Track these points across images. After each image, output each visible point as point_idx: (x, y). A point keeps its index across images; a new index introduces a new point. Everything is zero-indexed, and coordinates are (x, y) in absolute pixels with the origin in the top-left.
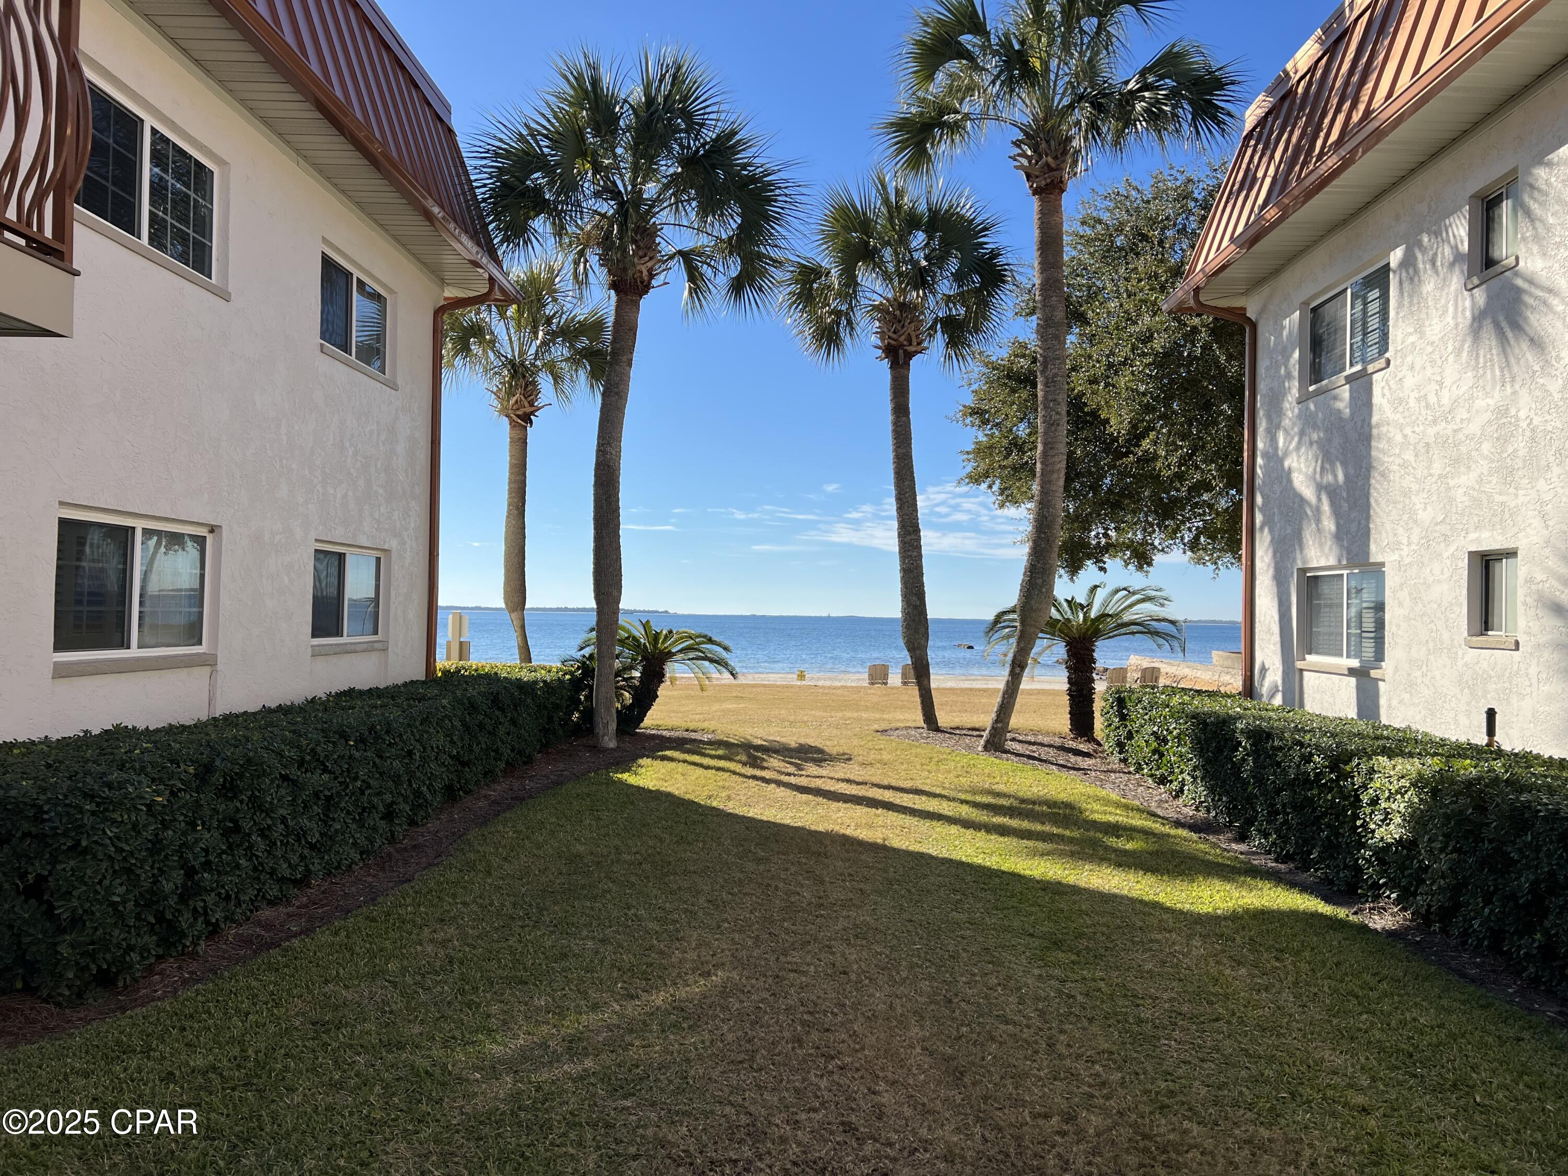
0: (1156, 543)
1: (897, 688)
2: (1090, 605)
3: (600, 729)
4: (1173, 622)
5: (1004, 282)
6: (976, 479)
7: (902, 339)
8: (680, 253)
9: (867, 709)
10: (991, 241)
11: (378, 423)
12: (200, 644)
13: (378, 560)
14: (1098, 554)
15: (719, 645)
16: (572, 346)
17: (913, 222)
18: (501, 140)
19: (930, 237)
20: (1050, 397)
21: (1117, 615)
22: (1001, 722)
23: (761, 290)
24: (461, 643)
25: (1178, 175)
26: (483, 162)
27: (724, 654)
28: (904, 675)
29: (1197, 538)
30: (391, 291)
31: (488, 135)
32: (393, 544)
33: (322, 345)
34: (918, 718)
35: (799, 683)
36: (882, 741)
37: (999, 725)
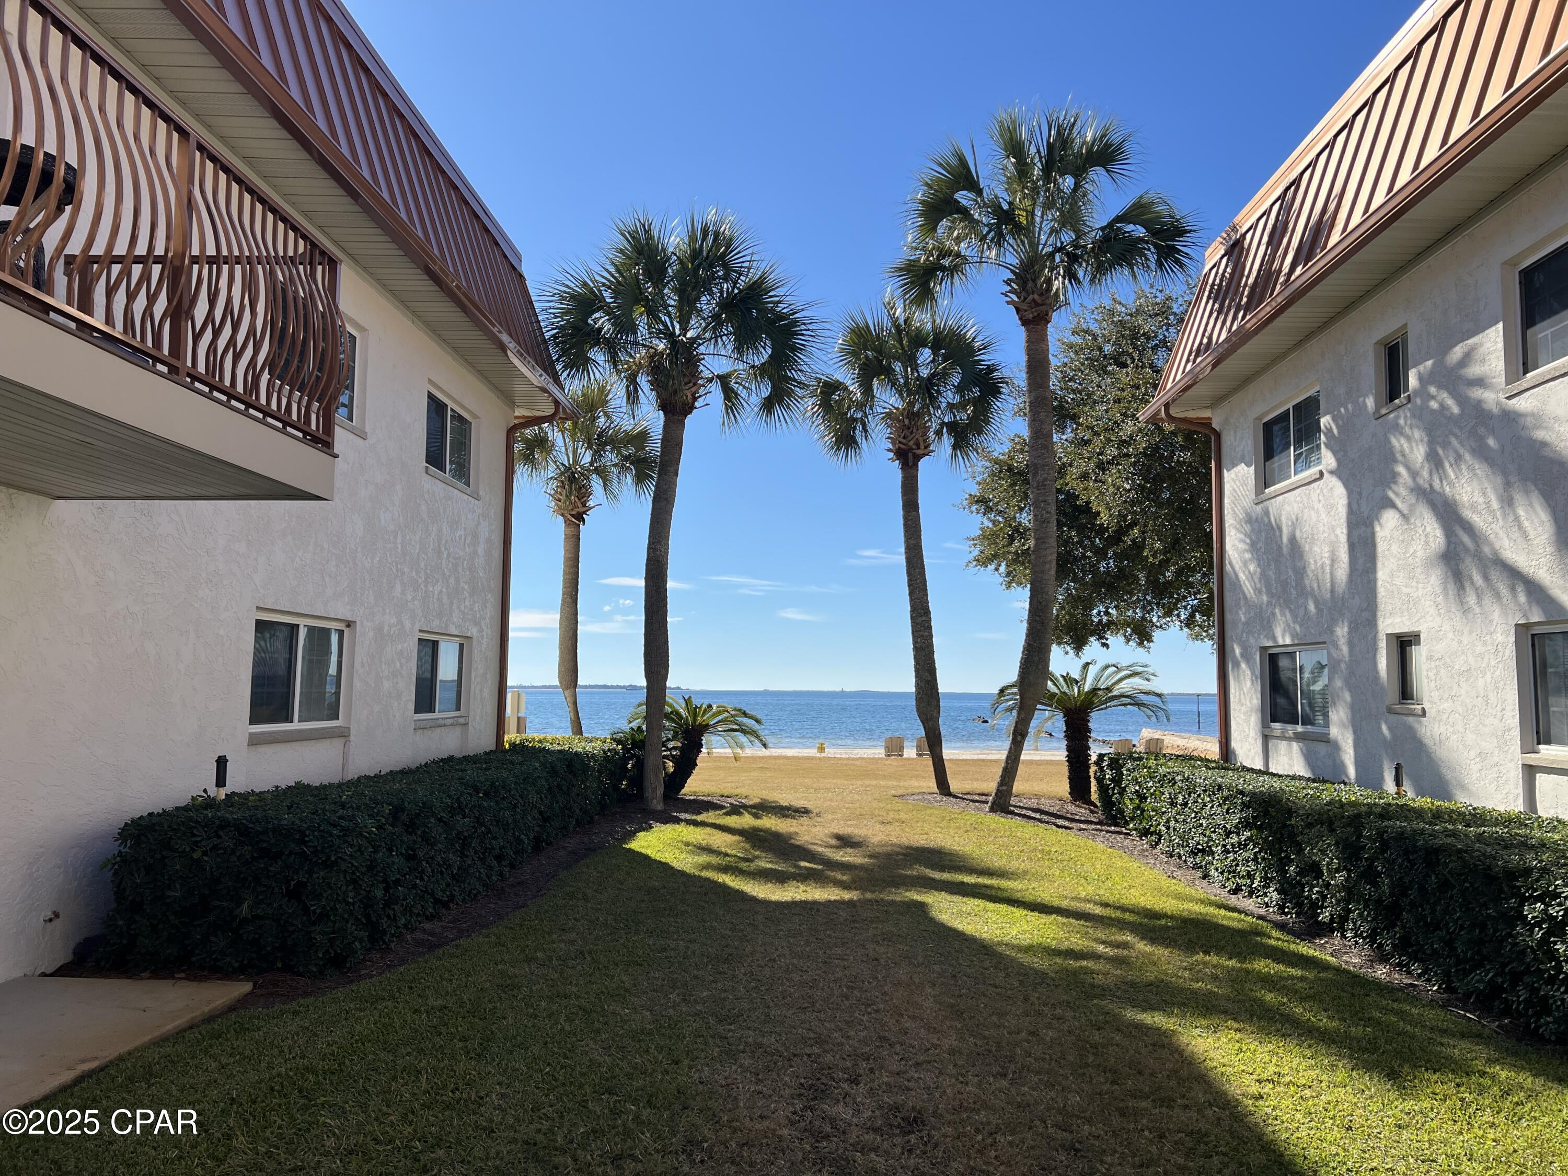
0: (1155, 619)
1: (913, 759)
2: (1084, 679)
3: (648, 794)
4: (1159, 695)
5: (1000, 393)
6: (983, 561)
7: (911, 443)
8: (718, 377)
9: (884, 777)
10: (987, 358)
11: (465, 529)
12: (338, 719)
13: (461, 646)
14: (1100, 631)
15: (751, 717)
16: (619, 453)
17: (919, 340)
18: (567, 286)
19: (935, 353)
20: (1041, 499)
21: (1108, 689)
22: (1006, 785)
23: (789, 408)
24: (519, 718)
25: (1158, 294)
26: (551, 304)
27: (756, 726)
28: (919, 748)
29: (1192, 615)
30: (475, 416)
31: (556, 282)
32: (473, 632)
33: (427, 467)
34: (932, 785)
35: (818, 755)
36: (899, 804)
37: (1004, 788)
